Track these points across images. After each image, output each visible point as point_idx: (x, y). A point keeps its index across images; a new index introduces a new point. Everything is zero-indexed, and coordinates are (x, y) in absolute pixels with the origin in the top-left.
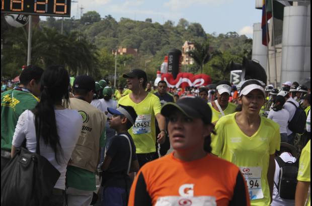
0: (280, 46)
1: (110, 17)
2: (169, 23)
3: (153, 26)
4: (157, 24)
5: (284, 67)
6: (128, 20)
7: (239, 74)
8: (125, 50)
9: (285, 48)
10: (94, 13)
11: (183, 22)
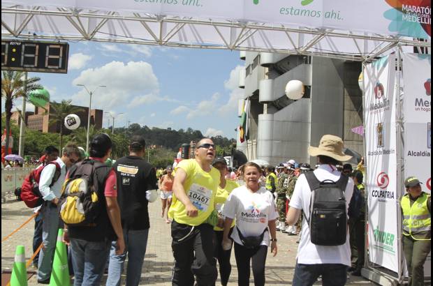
0: (255, 140)
1: (146, 127)
2: (182, 130)
3: (171, 132)
4: (174, 131)
5: (259, 154)
6: (157, 129)
7: (229, 159)
8: (154, 146)
9: (260, 143)
10: (137, 124)
11: (190, 129)
